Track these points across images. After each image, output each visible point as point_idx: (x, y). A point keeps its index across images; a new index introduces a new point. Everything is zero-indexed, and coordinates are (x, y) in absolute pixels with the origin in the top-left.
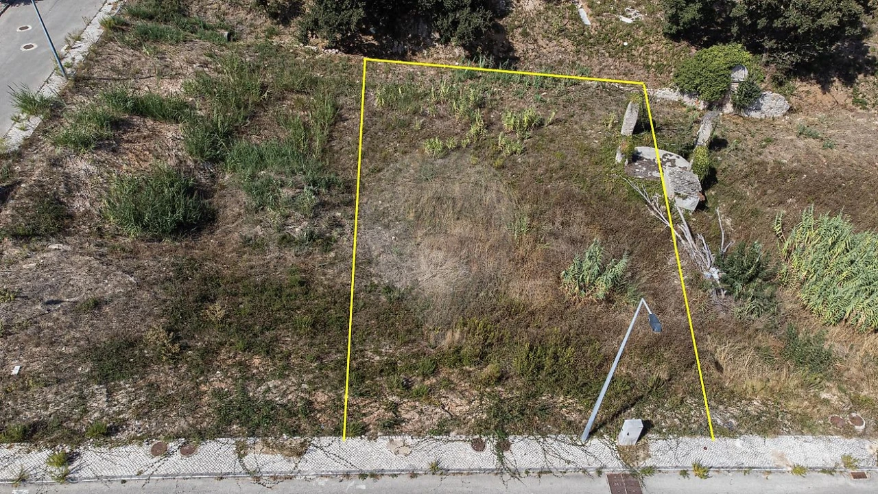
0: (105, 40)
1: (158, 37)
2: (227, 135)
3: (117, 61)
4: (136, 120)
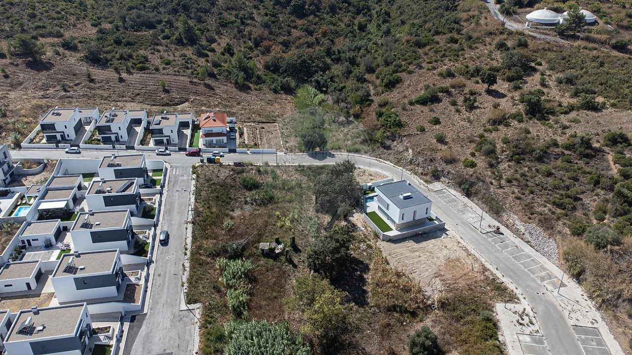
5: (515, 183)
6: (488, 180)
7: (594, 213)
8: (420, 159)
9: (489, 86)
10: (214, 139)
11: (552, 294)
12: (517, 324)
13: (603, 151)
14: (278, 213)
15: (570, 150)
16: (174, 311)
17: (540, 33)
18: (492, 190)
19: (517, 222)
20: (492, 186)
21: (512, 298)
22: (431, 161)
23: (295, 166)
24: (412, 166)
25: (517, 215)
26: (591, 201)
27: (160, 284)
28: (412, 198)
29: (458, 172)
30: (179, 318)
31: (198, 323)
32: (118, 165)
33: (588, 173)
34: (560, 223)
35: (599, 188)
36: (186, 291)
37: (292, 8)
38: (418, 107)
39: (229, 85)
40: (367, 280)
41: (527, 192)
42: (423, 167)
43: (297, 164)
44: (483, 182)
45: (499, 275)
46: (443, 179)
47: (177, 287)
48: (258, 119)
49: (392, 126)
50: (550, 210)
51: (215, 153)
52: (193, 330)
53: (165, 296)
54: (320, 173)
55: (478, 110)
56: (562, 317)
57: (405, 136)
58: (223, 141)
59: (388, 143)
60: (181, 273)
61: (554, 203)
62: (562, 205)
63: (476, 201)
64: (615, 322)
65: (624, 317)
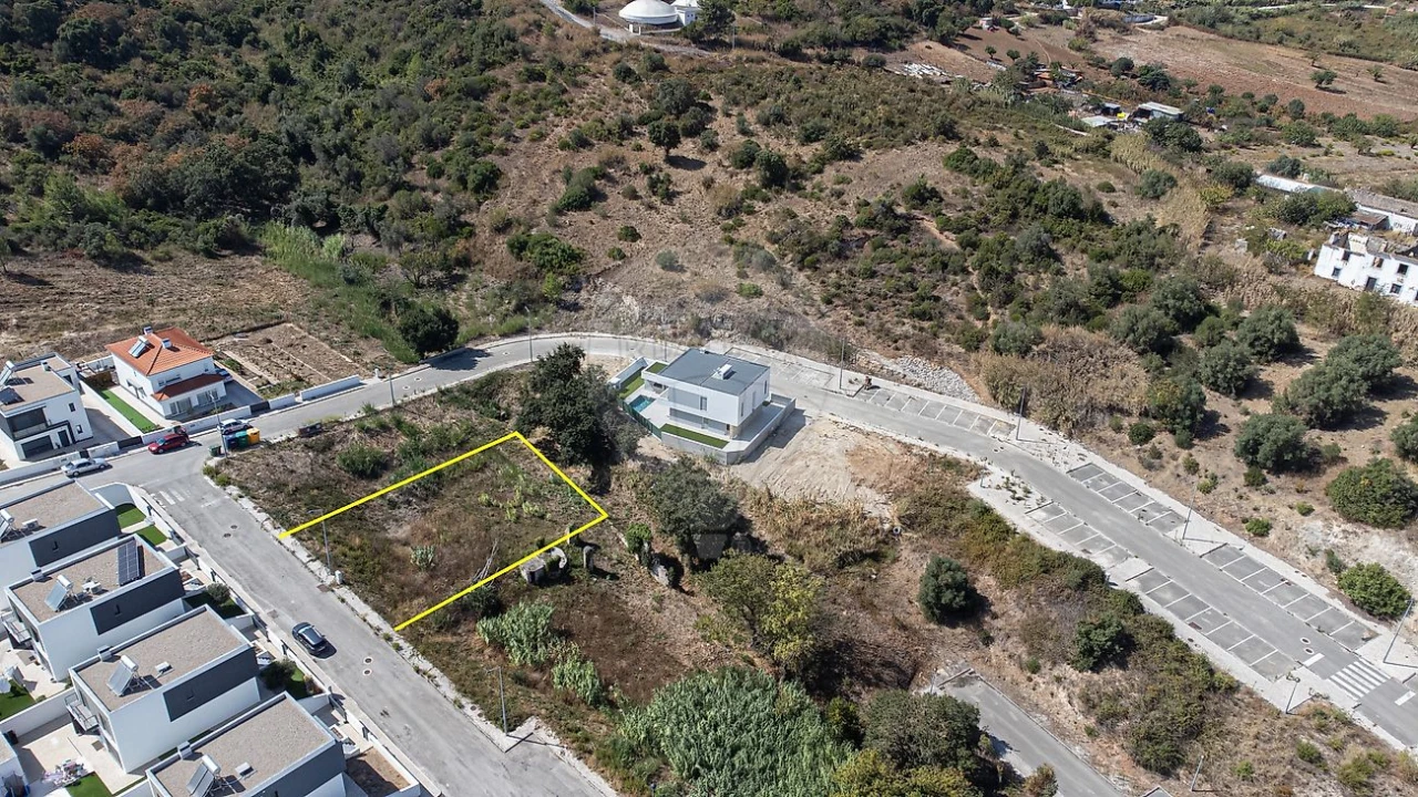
1: (456, 402)
5: (837, 301)
6: (799, 310)
7: (969, 310)
8: (659, 309)
9: (667, 151)
10: (193, 396)
11: (1011, 444)
12: (1015, 501)
13: (914, 218)
14: (484, 498)
15: (872, 228)
16: (495, 759)
17: (662, 42)
18: (813, 324)
19: (885, 361)
20: (809, 318)
21: (977, 473)
22: (681, 306)
23: (433, 395)
24: (648, 327)
25: (875, 350)
26: (953, 295)
27: (406, 728)
28: (733, 373)
29: (740, 311)
30: (517, 767)
31: (567, 752)
32: (33, 528)
33: (921, 255)
34: (941, 340)
35: (949, 273)
36: (478, 711)
37: (65, 44)
38: (575, 216)
39: (78, 263)
40: (762, 539)
41: (864, 311)
42: (671, 322)
43: (435, 390)
44: (793, 314)
45: (932, 447)
46: (716, 333)
47: (451, 715)
48: (238, 325)
49: (563, 263)
50: (914, 327)
51: (229, 425)
52: (569, 770)
53: (442, 744)
54: (491, 393)
55: (682, 198)
56: (1048, 468)
57: (598, 275)
58: (215, 394)
59: (570, 297)
60: (430, 688)
61: (913, 315)
62: (924, 313)
63: (797, 351)
64: (1103, 446)
65: (1110, 433)
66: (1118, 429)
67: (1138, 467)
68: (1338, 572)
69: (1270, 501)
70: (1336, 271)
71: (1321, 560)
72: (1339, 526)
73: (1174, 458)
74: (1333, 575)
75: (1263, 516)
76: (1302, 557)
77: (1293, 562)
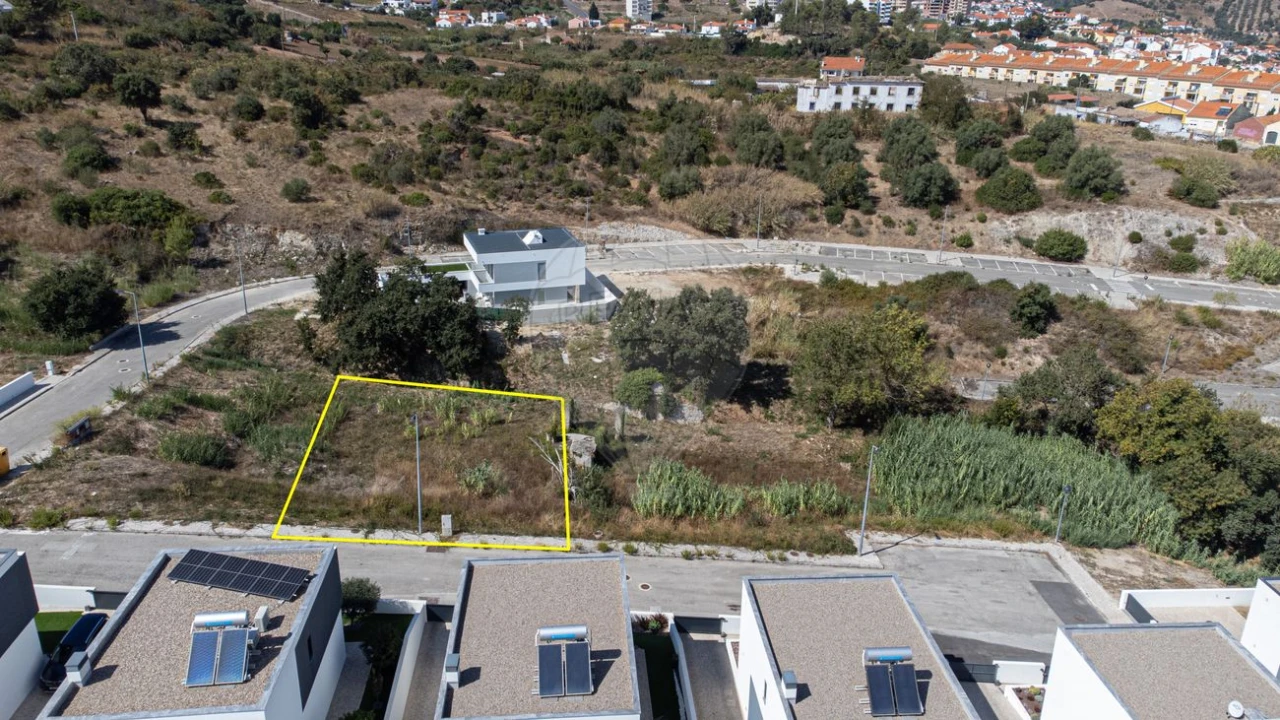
0: (181, 366)
1: (220, 367)
2: (257, 421)
3: (187, 377)
4: (191, 407)
5: (500, 196)
7: (608, 182)
9: (144, 114)
13: (483, 130)
21: (775, 270)
26: (580, 176)
34: (616, 205)
54: (243, 351)
55: (216, 150)
57: (224, 221)
59: (197, 254)
64: (814, 235)
65: (810, 225)
66: (814, 219)
67: (853, 238)
68: (1031, 247)
69: (956, 224)
70: (812, 105)
71: (1016, 245)
72: (1009, 220)
73: (871, 223)
74: (1028, 250)
75: (958, 234)
76: (1004, 248)
77: (1000, 253)
